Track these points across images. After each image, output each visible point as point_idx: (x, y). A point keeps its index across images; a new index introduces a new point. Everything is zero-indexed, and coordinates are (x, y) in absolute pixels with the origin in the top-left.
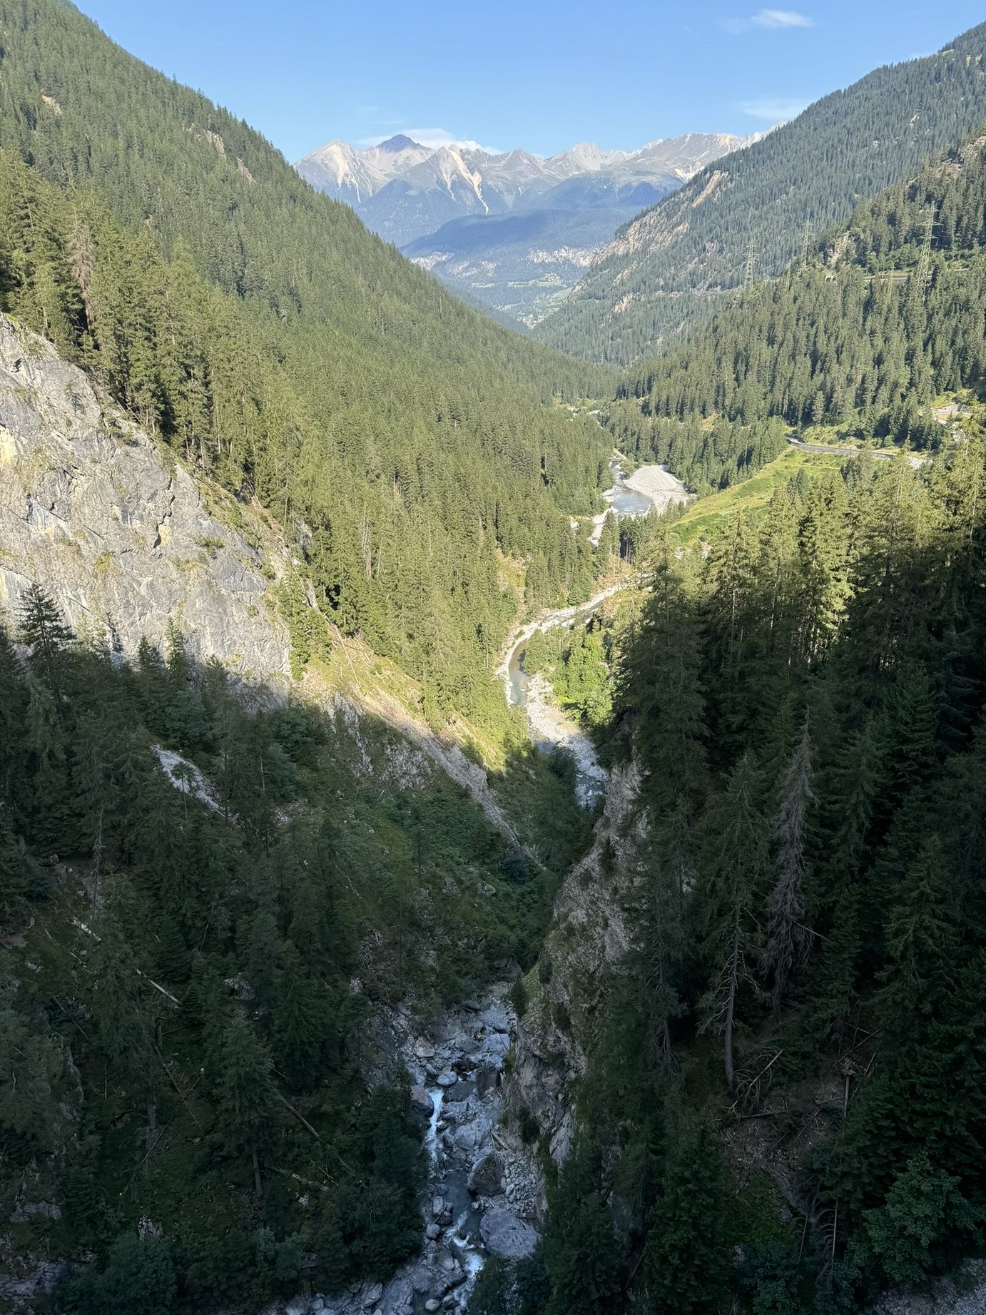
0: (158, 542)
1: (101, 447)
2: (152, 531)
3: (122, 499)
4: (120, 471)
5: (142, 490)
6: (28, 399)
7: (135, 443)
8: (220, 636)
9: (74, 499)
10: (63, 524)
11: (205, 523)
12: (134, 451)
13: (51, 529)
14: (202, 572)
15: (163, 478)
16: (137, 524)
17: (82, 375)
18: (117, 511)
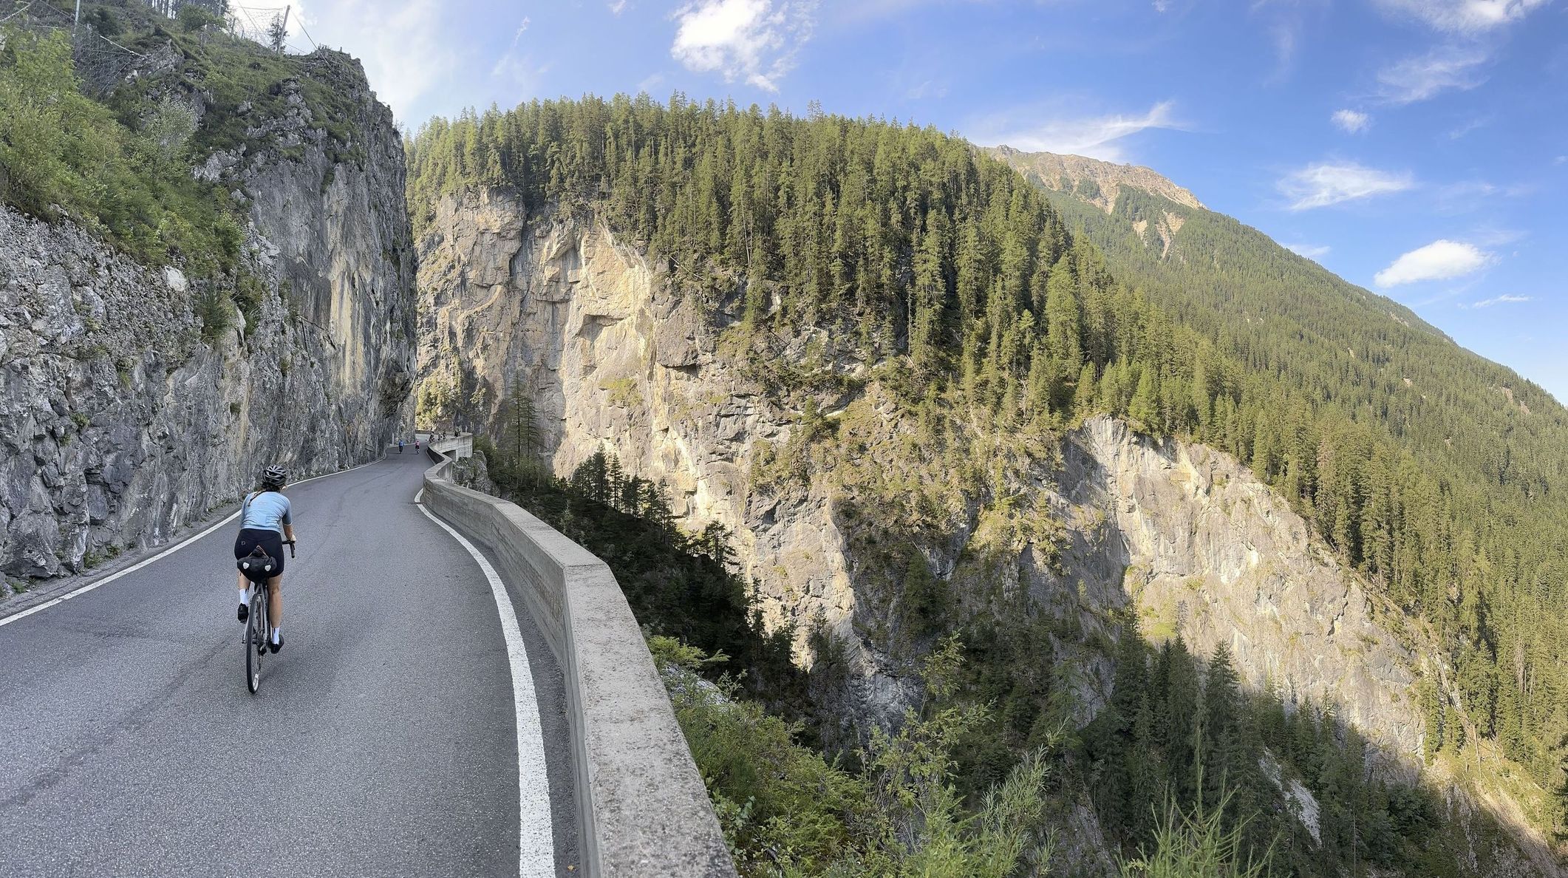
0: (1332, 631)
1: (1305, 565)
2: (1328, 623)
3: (1312, 599)
4: (1314, 581)
5: (1326, 595)
6: (1269, 532)
7: (1326, 565)
8: (1367, 711)
9: (1285, 594)
10: (1275, 609)
11: (1367, 625)
12: (1325, 569)
13: (1268, 611)
14: (1358, 659)
15: (1341, 590)
16: (1320, 617)
17: (1302, 521)
18: (1307, 606)
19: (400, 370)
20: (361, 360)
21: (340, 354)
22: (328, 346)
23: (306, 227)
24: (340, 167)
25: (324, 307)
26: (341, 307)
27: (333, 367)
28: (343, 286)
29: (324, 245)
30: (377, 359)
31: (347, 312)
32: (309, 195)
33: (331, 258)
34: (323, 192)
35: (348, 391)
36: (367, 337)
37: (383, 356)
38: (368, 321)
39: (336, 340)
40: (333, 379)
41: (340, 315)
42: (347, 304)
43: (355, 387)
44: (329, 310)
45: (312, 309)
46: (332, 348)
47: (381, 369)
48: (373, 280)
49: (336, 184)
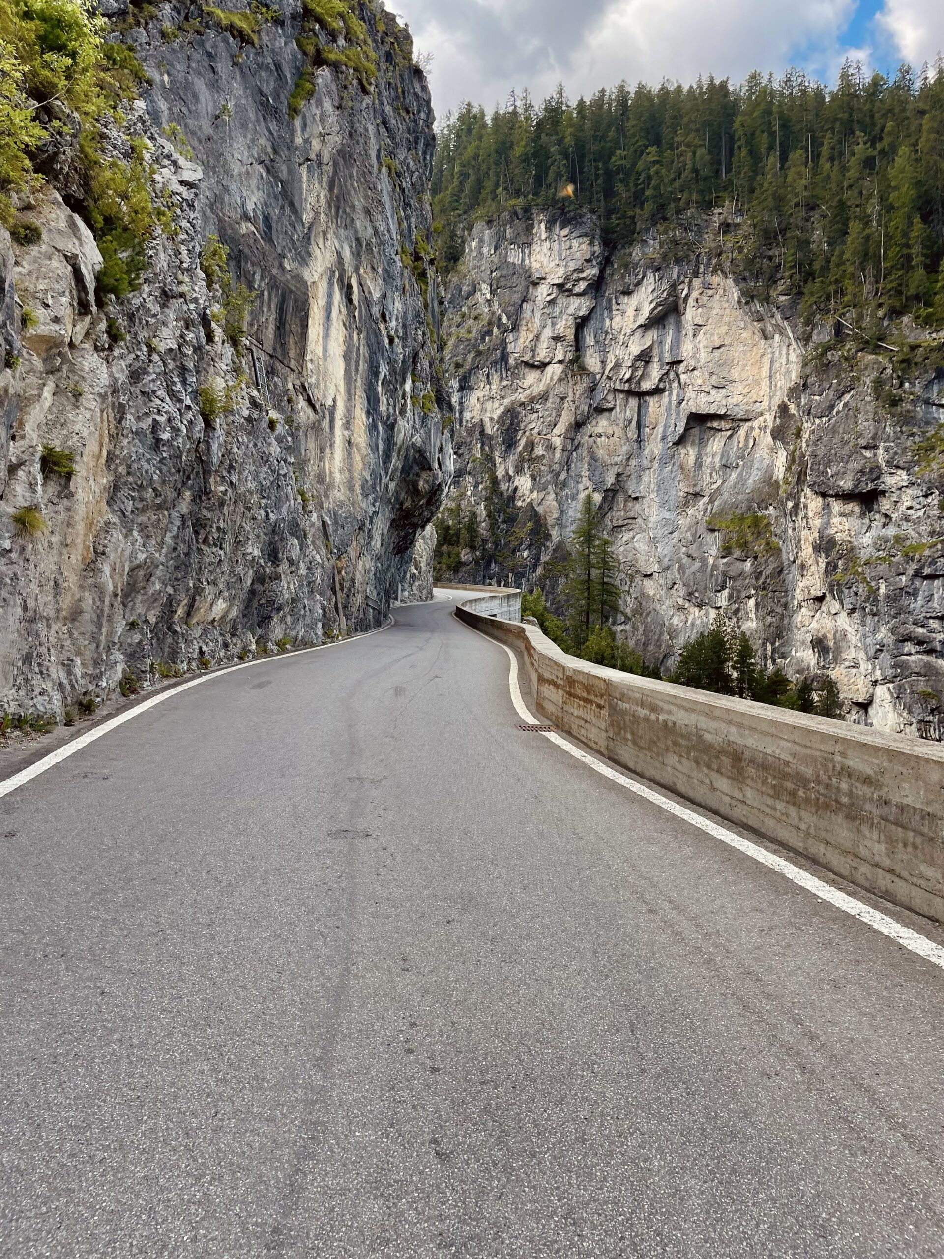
19: (426, 466)
20: (361, 437)
21: (325, 424)
22: (302, 403)
23: (261, 169)
24: (324, 75)
25: (295, 327)
26: (326, 335)
27: (311, 444)
28: (330, 296)
29: (295, 210)
30: (389, 442)
31: (337, 348)
32: (267, 110)
33: (307, 238)
34: (294, 111)
35: (339, 494)
36: (372, 401)
37: (399, 438)
38: (374, 371)
39: (317, 394)
40: (312, 468)
41: (325, 350)
42: (338, 333)
43: (351, 489)
44: (304, 335)
45: (271, 327)
46: (310, 411)
47: (396, 462)
48: (384, 296)
49: (319, 103)
